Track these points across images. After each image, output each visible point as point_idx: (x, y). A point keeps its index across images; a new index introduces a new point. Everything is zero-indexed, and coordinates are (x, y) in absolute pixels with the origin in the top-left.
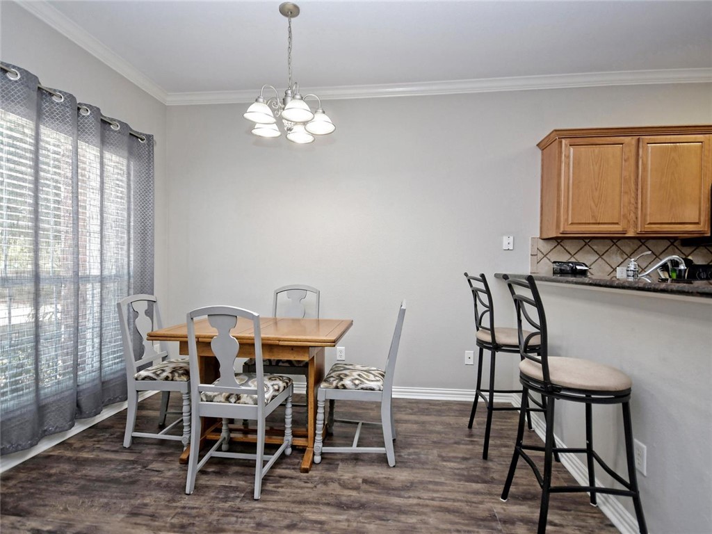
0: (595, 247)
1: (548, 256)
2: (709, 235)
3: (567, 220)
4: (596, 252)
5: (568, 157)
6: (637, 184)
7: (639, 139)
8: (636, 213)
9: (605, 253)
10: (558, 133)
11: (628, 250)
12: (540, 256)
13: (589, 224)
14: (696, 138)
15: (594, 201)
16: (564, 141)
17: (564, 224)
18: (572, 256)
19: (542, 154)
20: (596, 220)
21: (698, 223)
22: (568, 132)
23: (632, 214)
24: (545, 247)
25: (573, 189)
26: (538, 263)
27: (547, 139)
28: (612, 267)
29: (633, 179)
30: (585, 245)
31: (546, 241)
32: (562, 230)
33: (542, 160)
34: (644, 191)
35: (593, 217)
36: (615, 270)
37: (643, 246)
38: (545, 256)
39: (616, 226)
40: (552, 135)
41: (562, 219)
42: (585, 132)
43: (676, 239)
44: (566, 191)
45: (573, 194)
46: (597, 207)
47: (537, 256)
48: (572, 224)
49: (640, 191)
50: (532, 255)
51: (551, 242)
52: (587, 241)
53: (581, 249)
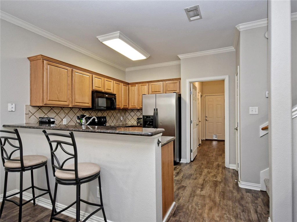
0: (55, 110)
1: (34, 114)
2: (91, 107)
3: (47, 98)
4: (55, 112)
5: (47, 69)
6: (72, 87)
7: (72, 69)
8: (72, 98)
9: (59, 113)
10: (42, 56)
11: (67, 112)
12: (30, 114)
13: (56, 101)
14: (88, 74)
15: (58, 91)
16: (45, 61)
17: (46, 101)
18: (46, 114)
19: (31, 63)
20: (59, 99)
21: (88, 103)
22: (47, 58)
23: (71, 98)
24: (33, 110)
25: (49, 85)
26: (29, 118)
27: (35, 57)
28: (61, 119)
29: (71, 84)
30: (51, 109)
31: (33, 107)
32: (45, 103)
33: (31, 66)
34: (74, 90)
35: (58, 98)
36: (62, 120)
37: (71, 110)
38: (33, 114)
39: (66, 103)
40: (38, 57)
41: (45, 98)
42: (54, 60)
43: (80, 108)
44: (47, 84)
45: (49, 87)
46: (59, 94)
47: (29, 115)
48: (49, 100)
49: (73, 89)
50: (26, 114)
51: (36, 108)
52: (52, 108)
53: (49, 111)
